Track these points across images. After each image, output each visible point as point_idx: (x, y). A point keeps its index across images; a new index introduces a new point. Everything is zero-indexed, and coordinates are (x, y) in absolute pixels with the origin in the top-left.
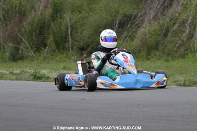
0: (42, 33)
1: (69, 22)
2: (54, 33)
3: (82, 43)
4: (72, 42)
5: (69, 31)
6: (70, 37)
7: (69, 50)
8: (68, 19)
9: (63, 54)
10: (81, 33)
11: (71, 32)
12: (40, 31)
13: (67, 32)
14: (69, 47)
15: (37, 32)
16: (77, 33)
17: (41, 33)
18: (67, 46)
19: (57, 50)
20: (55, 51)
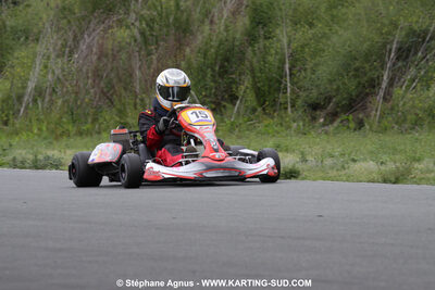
0: (226, 72)
1: (286, 46)
2: (252, 71)
3: (315, 93)
4: (292, 90)
5: (287, 66)
6: (288, 80)
7: (286, 108)
8: (285, 41)
9: (273, 118)
10: (313, 72)
11: (290, 70)
12: (222, 67)
13: (282, 69)
14: (286, 103)
15: (217, 68)
16: (305, 70)
17: (224, 72)
18: (282, 100)
19: (259, 109)
20: (254, 110)
